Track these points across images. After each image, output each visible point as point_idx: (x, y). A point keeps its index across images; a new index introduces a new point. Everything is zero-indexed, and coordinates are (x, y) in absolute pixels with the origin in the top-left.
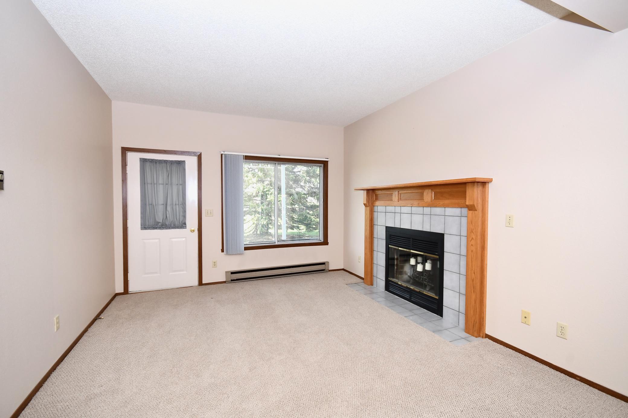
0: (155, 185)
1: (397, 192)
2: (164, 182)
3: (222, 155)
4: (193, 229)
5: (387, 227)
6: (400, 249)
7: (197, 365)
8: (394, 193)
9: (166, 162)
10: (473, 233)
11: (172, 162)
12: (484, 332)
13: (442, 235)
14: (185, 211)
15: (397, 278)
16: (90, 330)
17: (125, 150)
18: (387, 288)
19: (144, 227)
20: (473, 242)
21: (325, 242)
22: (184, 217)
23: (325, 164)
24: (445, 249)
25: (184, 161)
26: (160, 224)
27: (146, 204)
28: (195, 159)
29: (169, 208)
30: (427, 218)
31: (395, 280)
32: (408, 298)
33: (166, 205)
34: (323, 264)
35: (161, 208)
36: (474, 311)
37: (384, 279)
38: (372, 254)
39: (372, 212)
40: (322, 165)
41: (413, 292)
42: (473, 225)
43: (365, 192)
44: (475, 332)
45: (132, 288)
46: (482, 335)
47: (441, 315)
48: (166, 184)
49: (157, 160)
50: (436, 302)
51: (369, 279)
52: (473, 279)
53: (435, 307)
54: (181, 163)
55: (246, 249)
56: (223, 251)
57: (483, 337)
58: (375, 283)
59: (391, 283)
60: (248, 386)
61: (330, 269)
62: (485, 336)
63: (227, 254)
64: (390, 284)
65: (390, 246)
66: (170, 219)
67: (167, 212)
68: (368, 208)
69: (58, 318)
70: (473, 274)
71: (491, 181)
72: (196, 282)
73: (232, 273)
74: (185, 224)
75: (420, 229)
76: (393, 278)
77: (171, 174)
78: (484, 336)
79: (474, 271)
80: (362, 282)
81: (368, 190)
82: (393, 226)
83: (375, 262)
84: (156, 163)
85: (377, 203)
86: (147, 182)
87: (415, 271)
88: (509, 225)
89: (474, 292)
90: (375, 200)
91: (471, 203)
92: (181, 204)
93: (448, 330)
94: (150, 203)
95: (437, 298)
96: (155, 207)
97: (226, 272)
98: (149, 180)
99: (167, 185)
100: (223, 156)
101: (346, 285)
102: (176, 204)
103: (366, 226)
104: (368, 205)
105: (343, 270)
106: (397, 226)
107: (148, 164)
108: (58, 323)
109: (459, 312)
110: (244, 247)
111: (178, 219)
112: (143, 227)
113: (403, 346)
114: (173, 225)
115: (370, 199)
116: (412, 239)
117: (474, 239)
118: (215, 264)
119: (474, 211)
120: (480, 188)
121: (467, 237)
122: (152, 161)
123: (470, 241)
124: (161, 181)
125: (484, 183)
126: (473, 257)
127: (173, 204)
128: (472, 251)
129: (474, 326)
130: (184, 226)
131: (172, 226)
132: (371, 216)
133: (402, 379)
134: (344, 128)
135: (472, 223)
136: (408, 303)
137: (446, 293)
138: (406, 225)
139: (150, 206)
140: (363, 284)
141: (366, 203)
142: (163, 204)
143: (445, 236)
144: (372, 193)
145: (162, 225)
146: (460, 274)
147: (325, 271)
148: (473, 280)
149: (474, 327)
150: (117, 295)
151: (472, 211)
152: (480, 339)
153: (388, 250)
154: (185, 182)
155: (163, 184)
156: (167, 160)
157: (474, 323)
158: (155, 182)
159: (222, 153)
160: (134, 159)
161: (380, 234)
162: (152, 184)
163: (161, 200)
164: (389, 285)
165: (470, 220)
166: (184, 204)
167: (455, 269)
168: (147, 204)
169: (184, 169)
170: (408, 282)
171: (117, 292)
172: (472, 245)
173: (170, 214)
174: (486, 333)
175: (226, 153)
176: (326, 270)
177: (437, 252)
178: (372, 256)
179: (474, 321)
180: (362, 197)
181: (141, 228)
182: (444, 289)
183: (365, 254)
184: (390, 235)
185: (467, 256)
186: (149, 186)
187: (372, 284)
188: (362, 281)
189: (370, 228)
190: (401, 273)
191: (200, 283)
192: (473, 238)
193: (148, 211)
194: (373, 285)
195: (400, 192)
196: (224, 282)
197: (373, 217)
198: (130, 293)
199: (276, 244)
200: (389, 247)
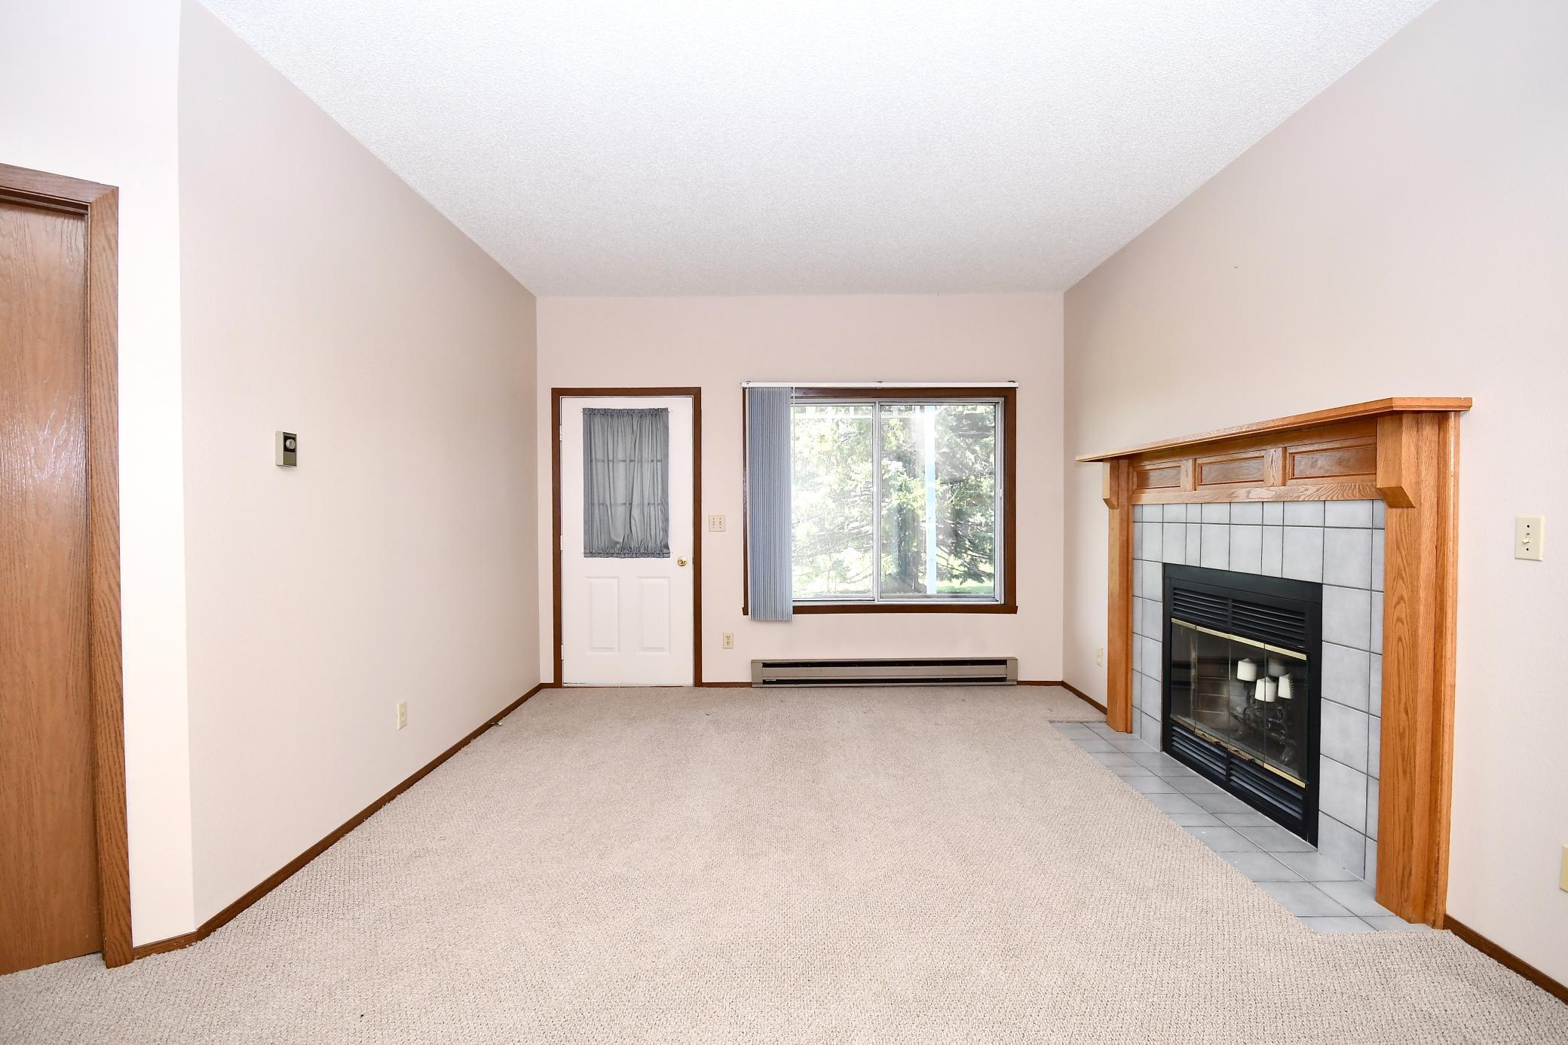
0: (611, 464)
1: (1191, 462)
2: (626, 456)
3: (744, 390)
4: (684, 559)
5: (1166, 566)
6: (1200, 628)
7: (612, 835)
8: (1182, 466)
9: (630, 413)
10: (1403, 578)
11: (642, 413)
12: (1440, 907)
13: (1316, 589)
14: (666, 520)
15: (1199, 718)
16: (474, 743)
17: (558, 394)
18: (1167, 744)
19: (590, 552)
20: (1402, 611)
21: (1009, 606)
22: (666, 531)
23: (1007, 397)
24: (1326, 634)
25: (666, 410)
26: (618, 546)
27: (592, 504)
28: (688, 402)
29: (636, 512)
30: (1272, 536)
31: (1189, 721)
32: (1222, 777)
33: (631, 504)
34: (1002, 662)
35: (620, 512)
36: (1404, 835)
37: (1159, 717)
38: (1129, 642)
39: (1128, 522)
40: (1001, 400)
41: (1236, 762)
42: (1403, 553)
43: (1108, 465)
44: (1404, 904)
45: (567, 678)
46: (1432, 918)
47: (1314, 840)
48: (631, 461)
49: (614, 410)
50: (1300, 797)
51: (1119, 714)
52: (1401, 731)
53: (1294, 811)
54: (660, 414)
55: (798, 610)
56: (745, 612)
57: (1434, 925)
58: (1136, 726)
59: (1179, 730)
60: (683, 896)
61: (1019, 680)
62: (1445, 921)
63: (754, 618)
64: (1174, 733)
65: (1174, 620)
66: (638, 537)
67: (633, 522)
68: (1117, 512)
69: (404, 706)
70: (1403, 715)
71: (1463, 407)
72: (689, 680)
73: (766, 665)
74: (667, 547)
75: (1253, 569)
76: (1187, 715)
77: (641, 437)
78: (1440, 921)
79: (1405, 704)
80: (1101, 722)
81: (1115, 461)
82: (1182, 563)
83: (1137, 666)
84: (612, 416)
85: (1147, 497)
86: (596, 458)
87: (1251, 701)
88: (1527, 555)
89: (1405, 772)
90: (1135, 487)
91: (1393, 484)
92: (658, 504)
93: (1318, 885)
94: (601, 501)
95: (1303, 785)
96: (609, 509)
97: (753, 662)
98: (599, 454)
99: (632, 464)
100: (747, 391)
101: (1049, 724)
102: (649, 504)
103: (1112, 562)
104: (1116, 503)
105: (1062, 684)
106: (1193, 561)
107: (597, 420)
108: (402, 714)
109: (1366, 835)
110: (794, 607)
111: (653, 536)
112: (588, 551)
113: (1124, 896)
114: (643, 549)
115: (1123, 484)
116: (1234, 601)
117: (1406, 599)
118: (728, 641)
119: (1405, 510)
120: (1429, 432)
121: (1386, 592)
122: (605, 413)
123: (1395, 608)
124: (621, 456)
125: (1440, 417)
126: (1401, 660)
127: (643, 504)
128: (1400, 639)
129: (1402, 882)
130: (665, 551)
131: (642, 551)
132: (1125, 533)
133: (1069, 973)
134: (1065, 294)
135: (1398, 548)
136: (1221, 793)
137: (1328, 771)
138: (1215, 561)
139: (601, 506)
140: (1105, 725)
141: (1108, 497)
142: (625, 504)
143: (1326, 590)
144: (1128, 469)
145: (623, 548)
146: (1368, 713)
147: (1007, 683)
148: (1402, 736)
149: (1402, 888)
150: (542, 686)
151: (1399, 510)
152: (1422, 930)
153: (1168, 630)
154: (666, 455)
155: (625, 461)
156: (632, 410)
157: (1403, 875)
158: (611, 458)
159: (745, 385)
160: (573, 409)
161: (1150, 583)
162: (604, 461)
163: (621, 497)
164: (1174, 736)
165: (1395, 539)
166: (664, 504)
167: (1356, 697)
168: (596, 502)
169: (667, 428)
170: (1228, 731)
171: (542, 681)
172: (1399, 620)
173: (638, 525)
174: (1449, 913)
175: (751, 385)
176: (1010, 681)
177: (1301, 642)
178: (1127, 649)
179: (1404, 868)
180: (1098, 480)
181: (585, 553)
182: (1322, 759)
183: (1110, 641)
184: (1175, 589)
185: (1384, 654)
186: (600, 465)
187: (1129, 730)
188: (1101, 716)
189: (1121, 569)
190: (1213, 703)
191: (698, 682)
192: (1402, 598)
193: (598, 519)
194: (1131, 733)
195: (1199, 461)
196: (749, 685)
197: (1133, 538)
198: (565, 685)
199: (876, 603)
200: (1171, 623)
